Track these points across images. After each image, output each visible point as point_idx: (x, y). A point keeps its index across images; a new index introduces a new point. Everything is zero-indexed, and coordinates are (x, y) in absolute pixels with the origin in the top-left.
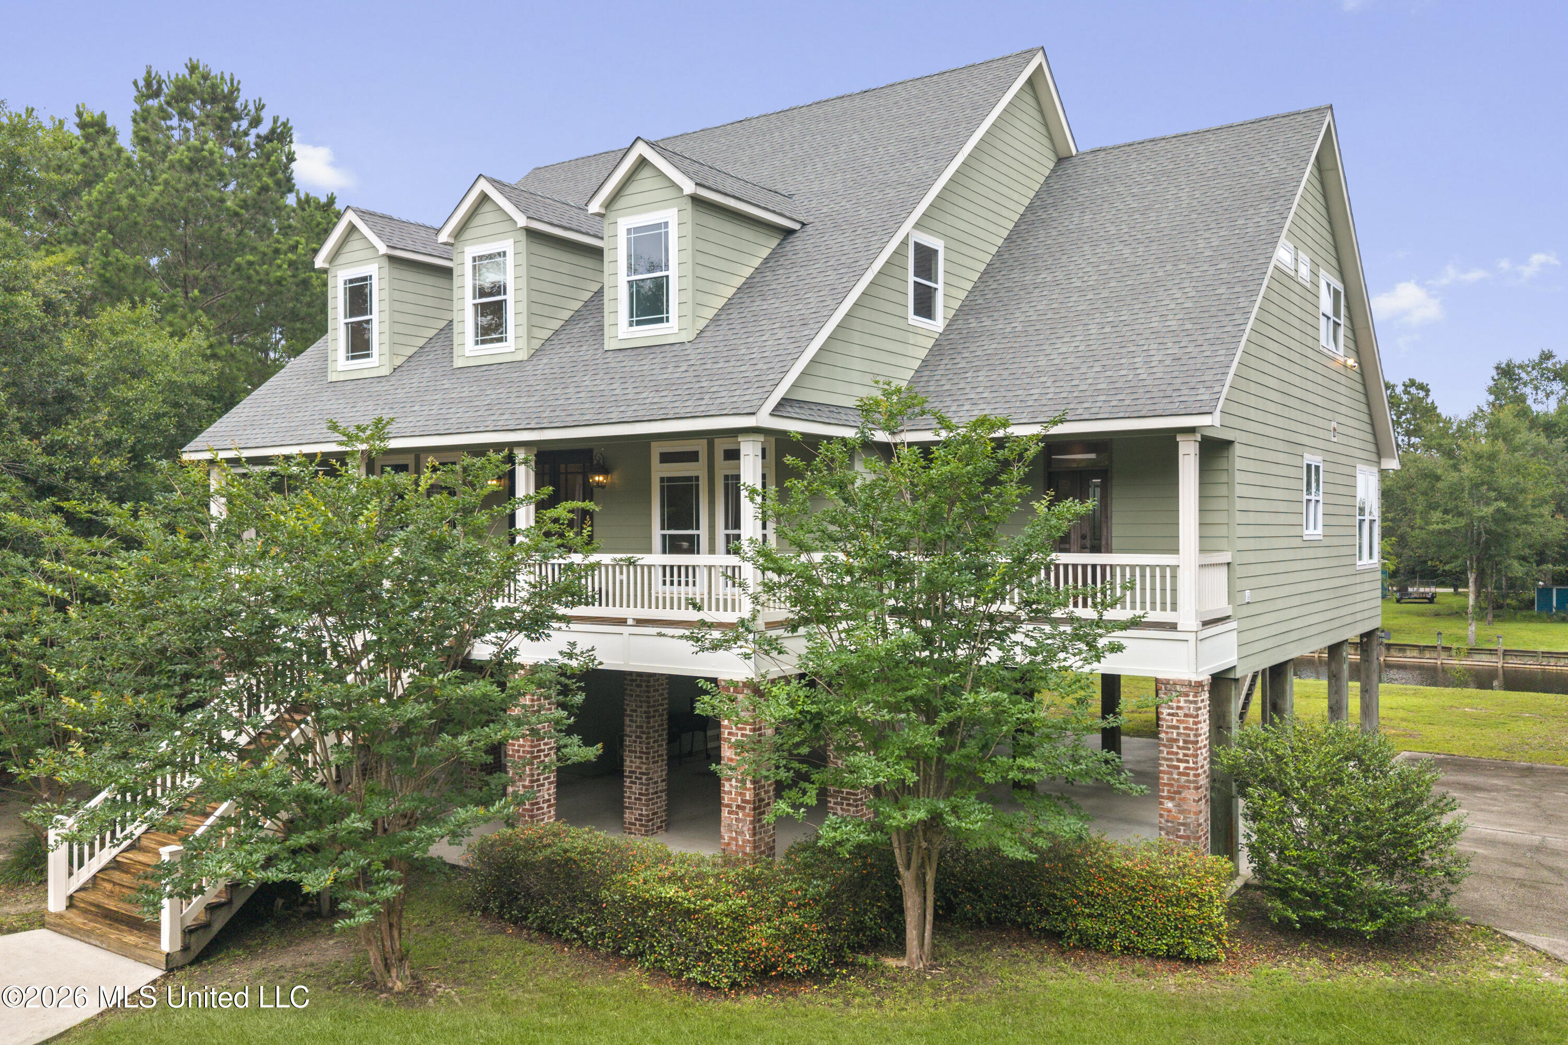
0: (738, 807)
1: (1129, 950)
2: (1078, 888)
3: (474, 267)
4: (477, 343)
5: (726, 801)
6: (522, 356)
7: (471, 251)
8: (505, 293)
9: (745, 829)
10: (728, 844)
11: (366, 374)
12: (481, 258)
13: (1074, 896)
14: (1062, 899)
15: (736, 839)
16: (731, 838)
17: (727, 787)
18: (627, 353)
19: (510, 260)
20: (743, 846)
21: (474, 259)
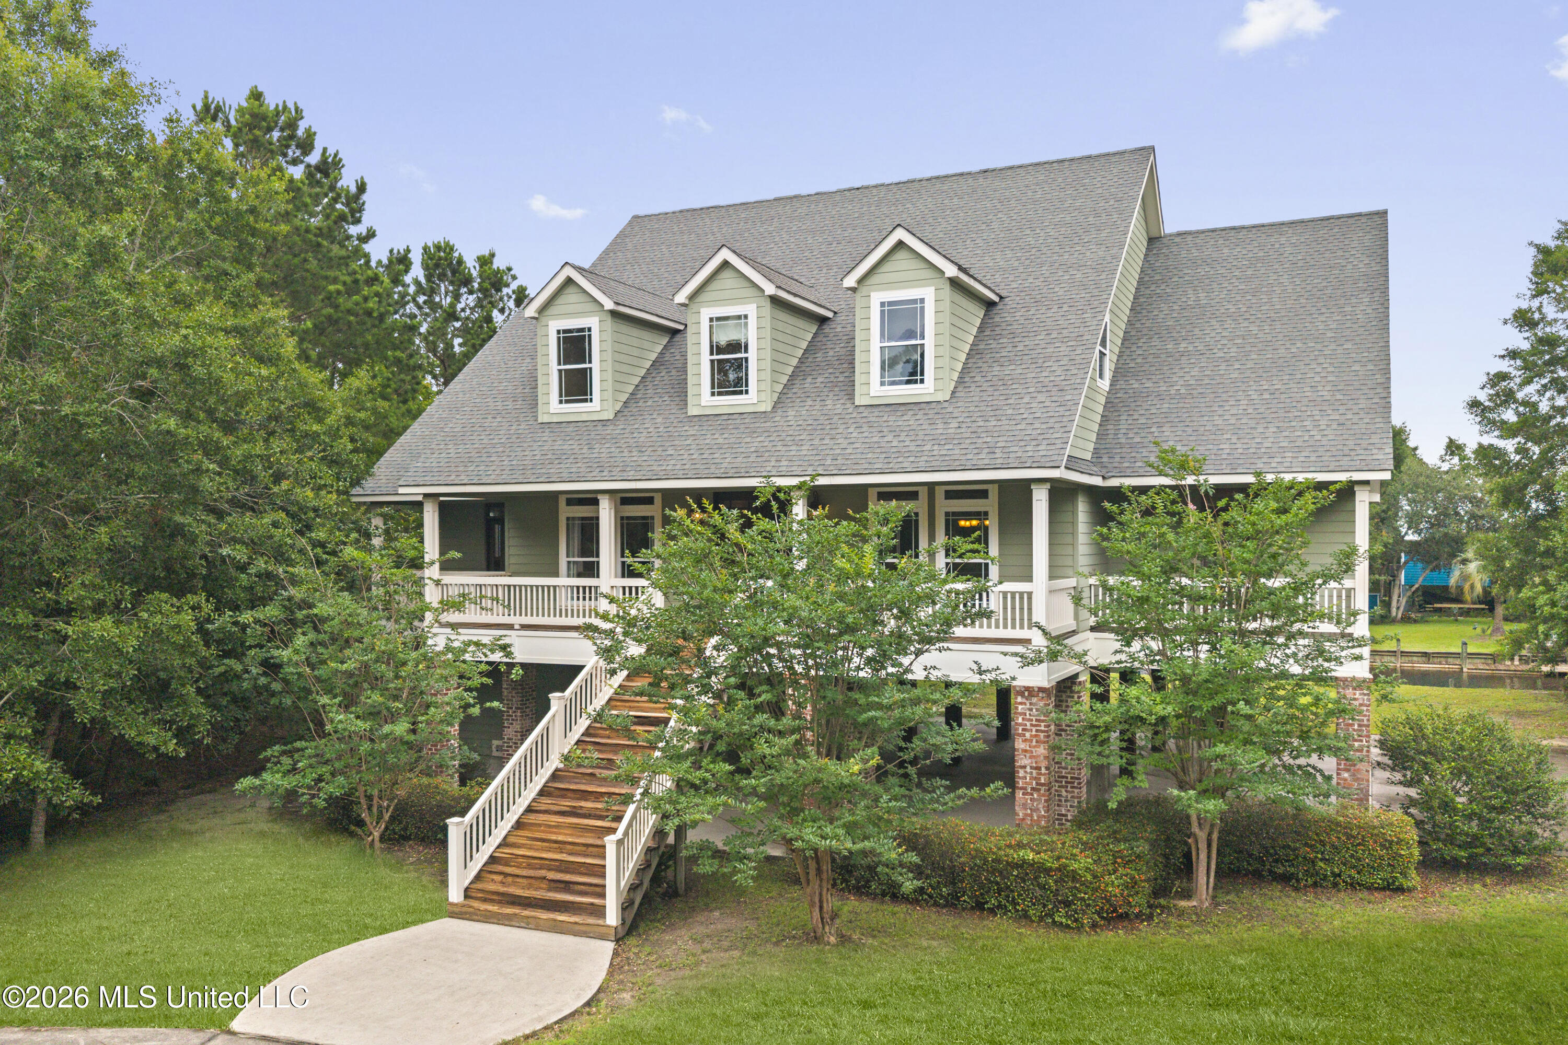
0: (1033, 789)
1: (1354, 886)
2: (1310, 839)
3: (711, 327)
4: (713, 394)
5: (1021, 785)
6: (767, 407)
7: (707, 313)
8: (746, 351)
9: (1041, 806)
10: (1023, 819)
11: (585, 417)
12: (718, 319)
13: (1306, 845)
14: (1295, 849)
15: (1031, 816)
16: (1026, 815)
17: (1021, 773)
18: (881, 408)
19: (752, 322)
20: (1039, 821)
21: (711, 320)
